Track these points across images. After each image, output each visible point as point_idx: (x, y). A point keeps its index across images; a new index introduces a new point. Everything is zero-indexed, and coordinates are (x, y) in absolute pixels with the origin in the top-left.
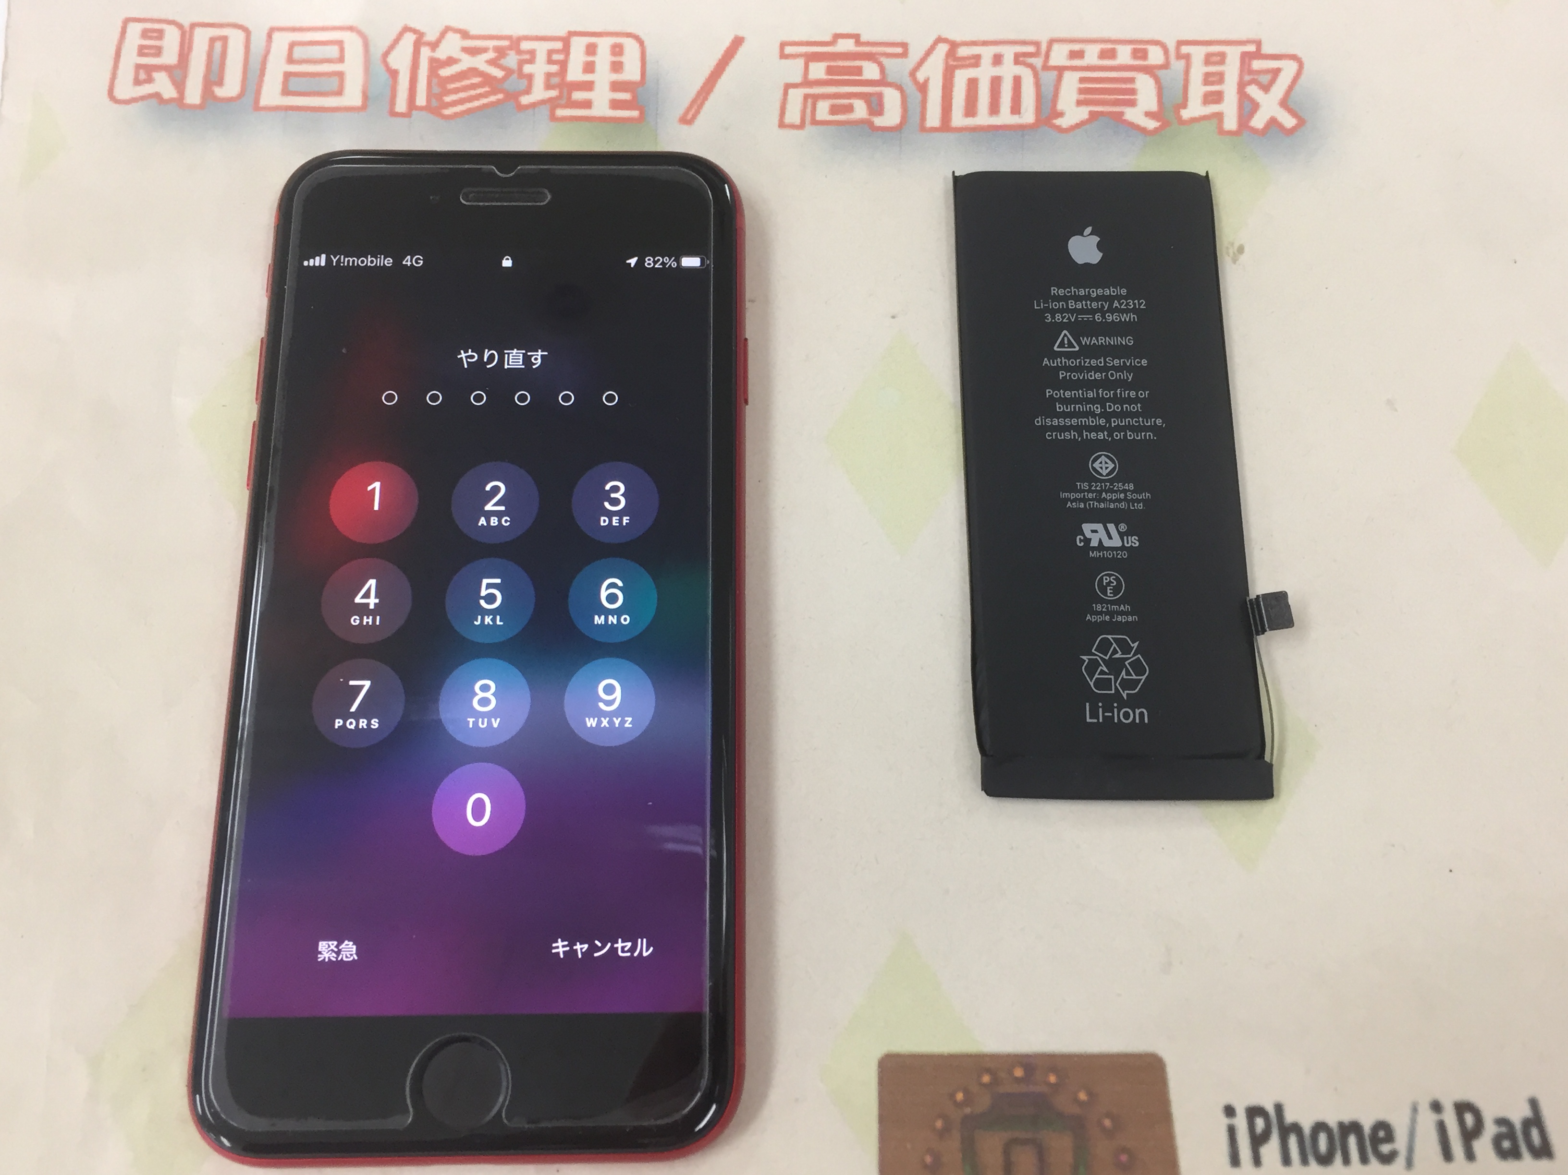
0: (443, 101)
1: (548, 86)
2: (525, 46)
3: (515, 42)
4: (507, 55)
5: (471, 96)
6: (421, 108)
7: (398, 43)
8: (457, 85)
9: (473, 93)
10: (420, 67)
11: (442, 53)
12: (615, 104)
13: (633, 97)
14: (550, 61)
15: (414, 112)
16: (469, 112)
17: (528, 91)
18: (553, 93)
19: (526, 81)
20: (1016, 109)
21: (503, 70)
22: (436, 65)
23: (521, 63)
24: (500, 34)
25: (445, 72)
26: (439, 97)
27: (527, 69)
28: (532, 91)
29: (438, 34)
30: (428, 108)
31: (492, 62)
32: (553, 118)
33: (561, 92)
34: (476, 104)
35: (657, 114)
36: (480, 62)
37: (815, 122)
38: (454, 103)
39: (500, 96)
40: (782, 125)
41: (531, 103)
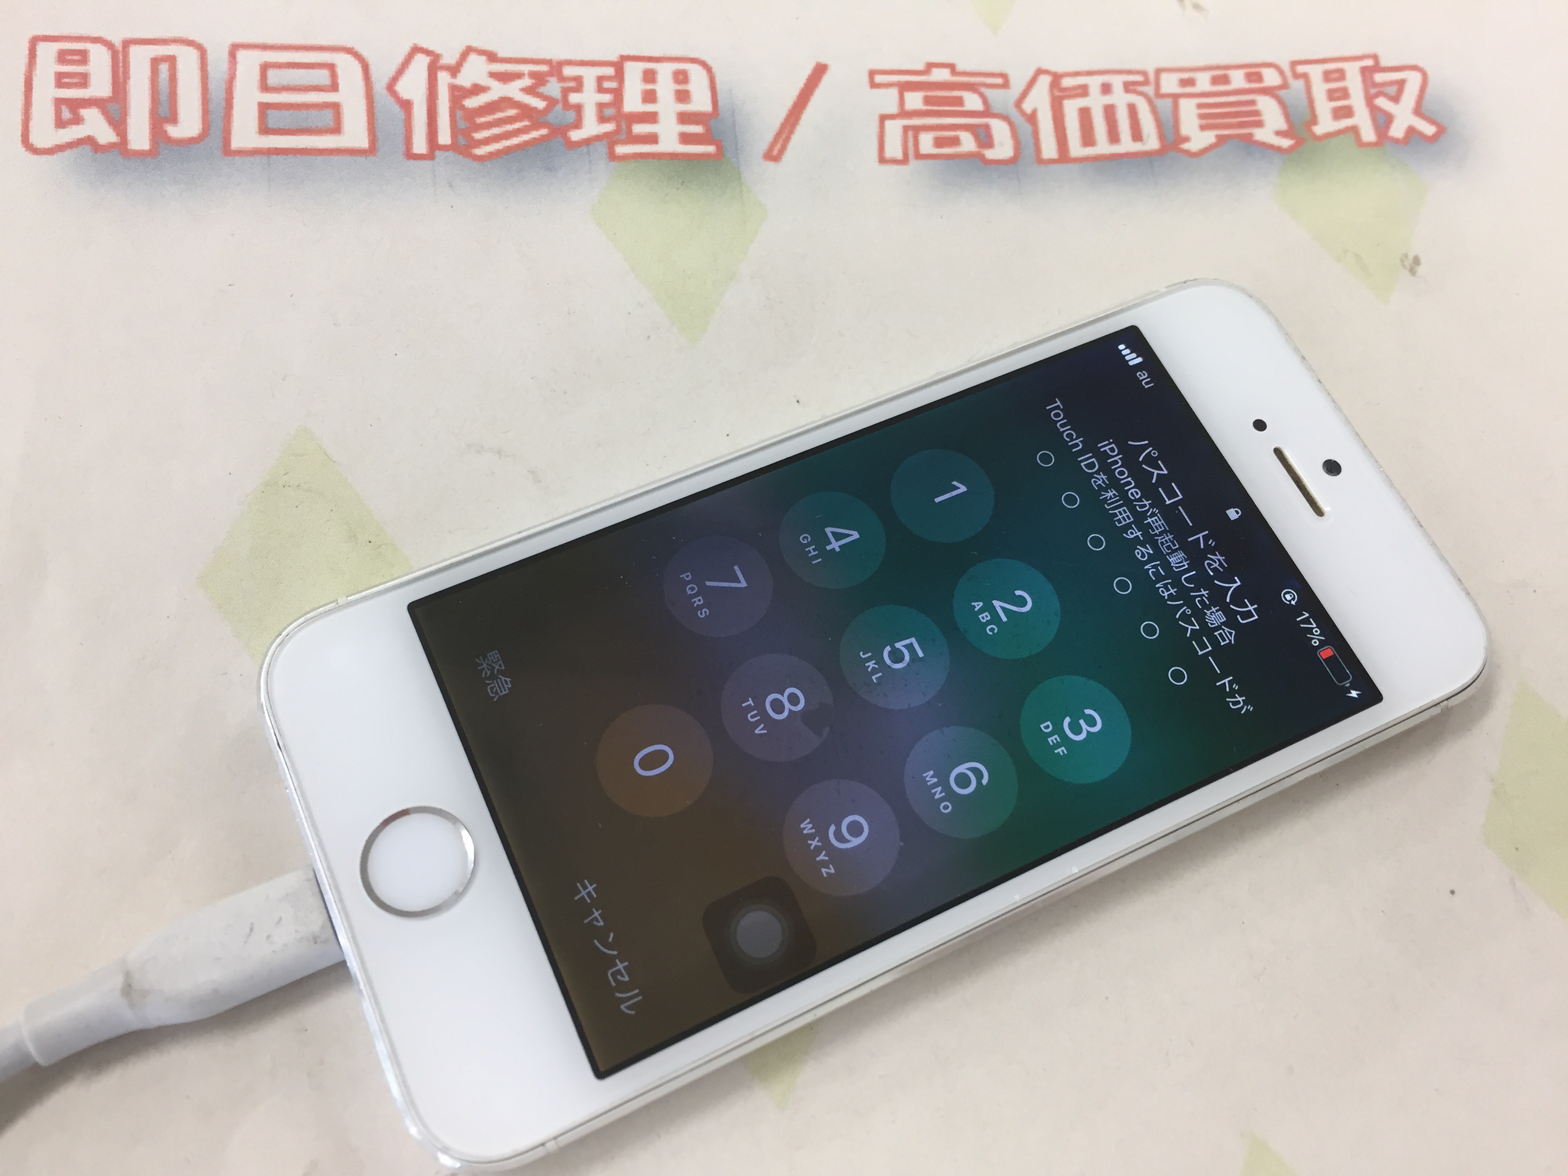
0: (473, 137)
1: (602, 119)
2: (568, 71)
3: (556, 68)
4: (547, 81)
5: (507, 131)
6: (445, 148)
7: (408, 67)
8: (489, 118)
9: (509, 127)
10: (439, 97)
11: (465, 79)
12: (685, 138)
13: (706, 131)
14: (601, 90)
15: (438, 153)
16: (508, 150)
17: (578, 124)
18: (609, 127)
19: (574, 113)
20: (1137, 135)
21: (544, 100)
22: (458, 94)
23: (566, 92)
24: (535, 57)
25: (472, 103)
26: (467, 133)
27: (574, 98)
28: (583, 125)
29: (458, 56)
30: (453, 147)
31: (528, 90)
32: (613, 156)
33: (617, 126)
34: (515, 141)
35: (737, 149)
36: (514, 90)
37: (919, 156)
38: (487, 141)
39: (544, 131)
40: (882, 160)
41: (584, 139)
